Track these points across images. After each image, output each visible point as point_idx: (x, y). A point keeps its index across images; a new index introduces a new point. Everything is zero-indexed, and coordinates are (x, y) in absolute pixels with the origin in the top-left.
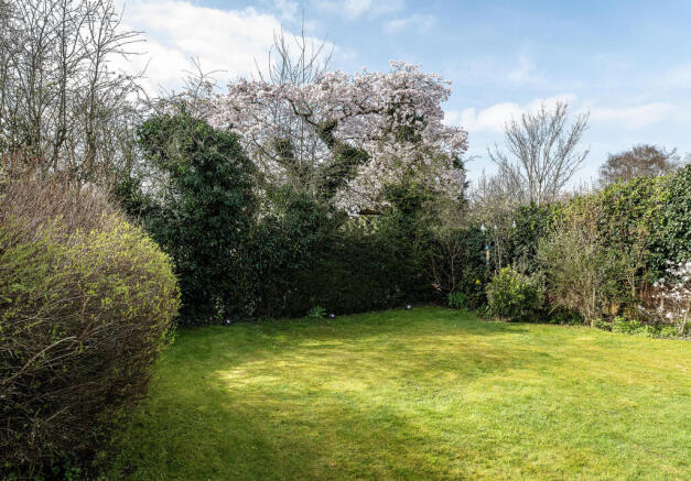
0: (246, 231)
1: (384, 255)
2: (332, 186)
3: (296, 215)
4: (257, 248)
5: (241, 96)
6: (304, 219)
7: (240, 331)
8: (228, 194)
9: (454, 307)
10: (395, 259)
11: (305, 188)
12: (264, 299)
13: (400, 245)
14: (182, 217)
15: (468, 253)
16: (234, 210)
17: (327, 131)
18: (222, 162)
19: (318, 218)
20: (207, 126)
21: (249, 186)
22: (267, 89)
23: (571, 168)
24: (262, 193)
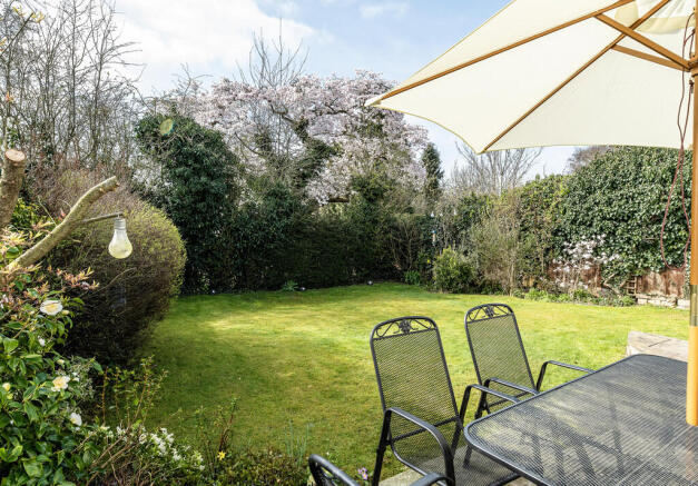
0: (228, 216)
1: (349, 238)
2: (304, 176)
3: (272, 201)
4: (238, 230)
5: (224, 96)
6: (279, 205)
7: (223, 300)
8: (213, 184)
9: (410, 283)
10: (359, 241)
11: (280, 178)
12: (244, 273)
13: (363, 229)
14: (173, 202)
15: (422, 237)
16: (218, 198)
17: (301, 128)
18: (208, 156)
19: (291, 205)
20: (194, 124)
21: (231, 176)
22: (247, 91)
23: (528, 162)
24: (242, 182)
